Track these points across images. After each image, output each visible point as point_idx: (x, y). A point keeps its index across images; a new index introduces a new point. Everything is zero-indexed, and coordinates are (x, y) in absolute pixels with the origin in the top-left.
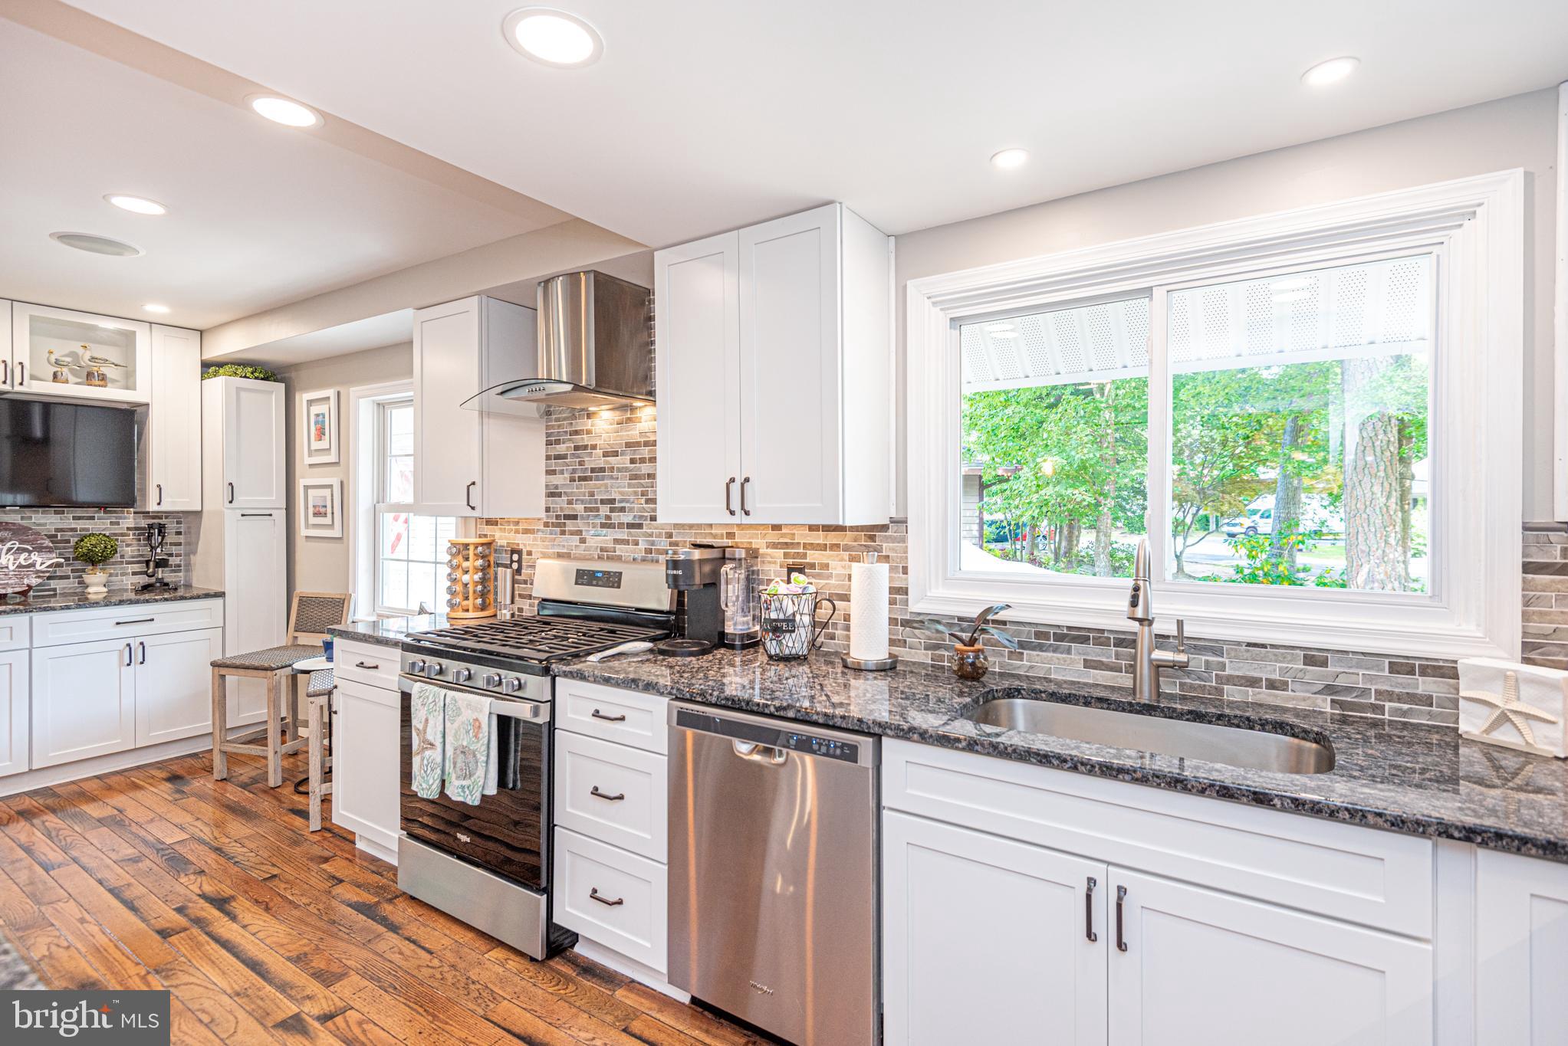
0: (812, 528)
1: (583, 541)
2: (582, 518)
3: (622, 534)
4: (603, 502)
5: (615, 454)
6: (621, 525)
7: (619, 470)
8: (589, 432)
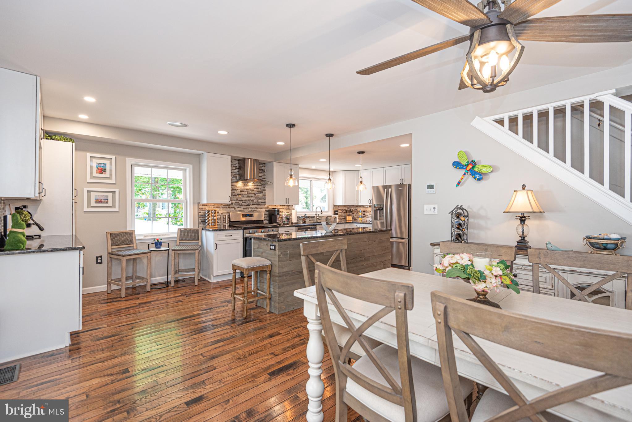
0: (281, 205)
1: (235, 209)
2: (234, 204)
3: (246, 207)
4: (240, 201)
5: (243, 191)
6: (245, 206)
7: (244, 195)
8: (236, 186)
